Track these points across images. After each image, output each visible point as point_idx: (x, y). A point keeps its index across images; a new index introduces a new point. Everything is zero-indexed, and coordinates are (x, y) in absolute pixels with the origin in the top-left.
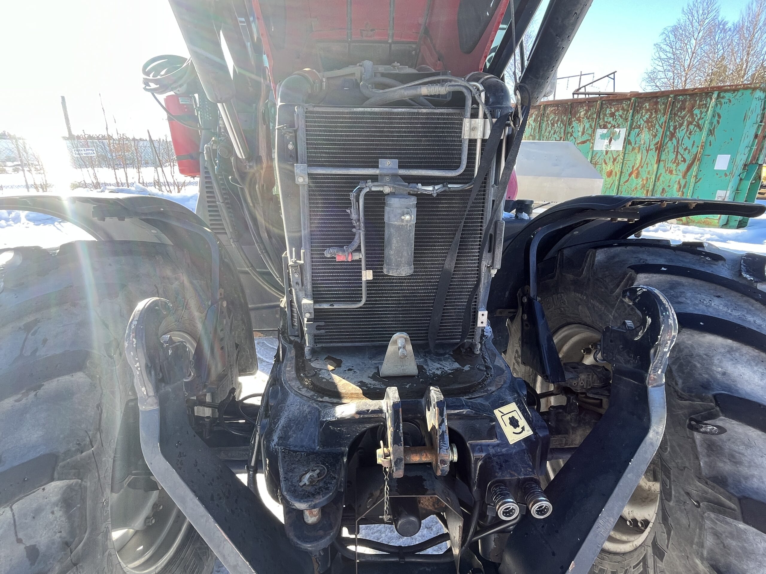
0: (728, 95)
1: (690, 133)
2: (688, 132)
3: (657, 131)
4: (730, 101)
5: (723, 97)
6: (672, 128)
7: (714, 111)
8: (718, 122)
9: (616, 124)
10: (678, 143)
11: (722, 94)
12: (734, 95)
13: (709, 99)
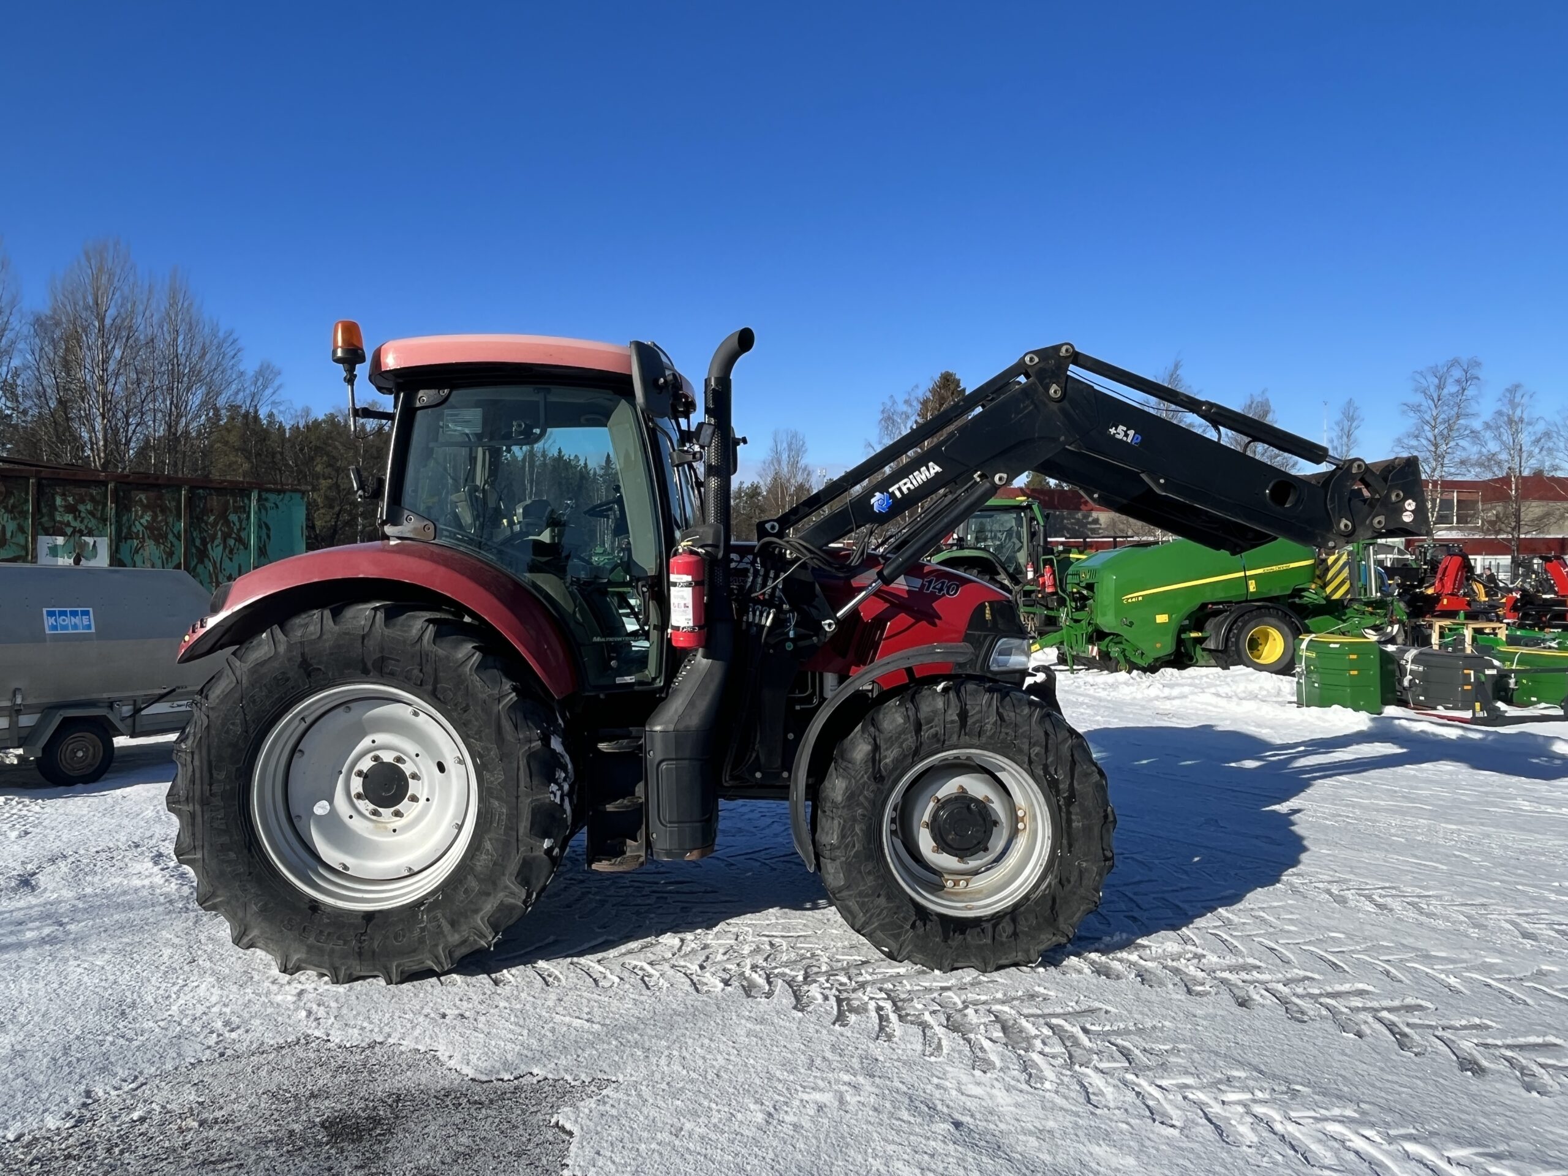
0: (272, 497)
1: (231, 551)
2: (227, 551)
3: (172, 545)
4: (277, 507)
5: (266, 500)
6: (198, 542)
7: (260, 519)
8: (269, 537)
9: (83, 527)
10: (215, 567)
11: (264, 495)
12: (281, 497)
13: (246, 501)
